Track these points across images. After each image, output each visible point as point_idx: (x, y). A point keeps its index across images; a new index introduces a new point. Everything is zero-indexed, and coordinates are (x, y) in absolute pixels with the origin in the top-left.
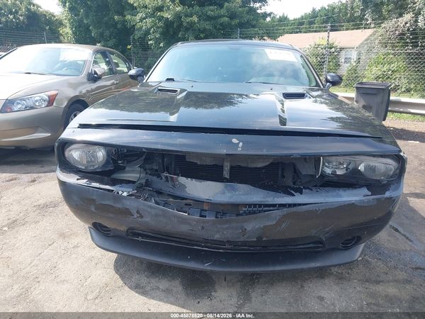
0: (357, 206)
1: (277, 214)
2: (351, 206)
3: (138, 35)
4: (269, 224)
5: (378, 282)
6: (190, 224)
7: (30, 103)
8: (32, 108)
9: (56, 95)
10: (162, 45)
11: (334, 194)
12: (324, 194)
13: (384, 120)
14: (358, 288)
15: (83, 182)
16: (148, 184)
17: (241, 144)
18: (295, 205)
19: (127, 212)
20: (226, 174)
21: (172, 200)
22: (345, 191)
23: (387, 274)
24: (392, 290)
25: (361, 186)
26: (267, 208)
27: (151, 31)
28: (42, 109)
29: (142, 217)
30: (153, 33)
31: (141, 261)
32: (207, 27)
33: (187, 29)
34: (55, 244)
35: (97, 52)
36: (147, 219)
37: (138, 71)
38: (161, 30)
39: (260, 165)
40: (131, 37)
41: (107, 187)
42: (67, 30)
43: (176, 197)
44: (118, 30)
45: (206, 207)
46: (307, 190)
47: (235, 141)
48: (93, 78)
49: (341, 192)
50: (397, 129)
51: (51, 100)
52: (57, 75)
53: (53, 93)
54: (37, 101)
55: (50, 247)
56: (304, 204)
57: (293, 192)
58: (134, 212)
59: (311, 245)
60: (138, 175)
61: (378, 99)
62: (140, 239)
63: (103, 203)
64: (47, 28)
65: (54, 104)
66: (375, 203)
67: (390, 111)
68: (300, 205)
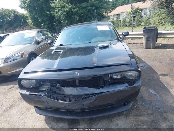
0: (123, 91)
1: (94, 97)
2: (121, 91)
3: (57, 19)
4: (92, 101)
5: (140, 116)
6: (64, 105)
7: (15, 58)
8: (15, 59)
9: (24, 53)
10: (66, 22)
11: (115, 87)
12: (111, 88)
13: (157, 41)
14: (132, 119)
15: (28, 93)
16: (51, 90)
17: (79, 74)
18: (101, 93)
19: (43, 102)
20: (77, 84)
21: (59, 95)
22: (119, 85)
23: (144, 112)
24: (145, 118)
25: (126, 83)
26: (91, 95)
27: (61, 17)
28: (19, 59)
29: (48, 103)
30: (62, 17)
31: (54, 118)
32: (83, 12)
33: (75, 14)
34: (25, 113)
35: (38, 32)
36: (50, 104)
37: (51, 41)
38: (65, 16)
39: (89, 79)
40: (55, 19)
41: (36, 94)
42: (30, 21)
43: (61, 94)
44: (49, 17)
45: (71, 97)
46: (105, 87)
47: (76, 73)
48: (37, 43)
49: (118, 86)
50: (163, 44)
51: (22, 55)
52: (24, 44)
53: (22, 52)
54: (16, 57)
55: (23, 115)
56: (104, 92)
57: (100, 88)
58: (46, 102)
59: (110, 106)
60: (48, 86)
61: (152, 34)
62: (51, 110)
63: (35, 99)
64: (22, 20)
65: (23, 57)
66: (130, 89)
67: (159, 37)
68: (103, 93)
